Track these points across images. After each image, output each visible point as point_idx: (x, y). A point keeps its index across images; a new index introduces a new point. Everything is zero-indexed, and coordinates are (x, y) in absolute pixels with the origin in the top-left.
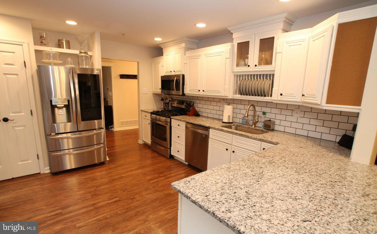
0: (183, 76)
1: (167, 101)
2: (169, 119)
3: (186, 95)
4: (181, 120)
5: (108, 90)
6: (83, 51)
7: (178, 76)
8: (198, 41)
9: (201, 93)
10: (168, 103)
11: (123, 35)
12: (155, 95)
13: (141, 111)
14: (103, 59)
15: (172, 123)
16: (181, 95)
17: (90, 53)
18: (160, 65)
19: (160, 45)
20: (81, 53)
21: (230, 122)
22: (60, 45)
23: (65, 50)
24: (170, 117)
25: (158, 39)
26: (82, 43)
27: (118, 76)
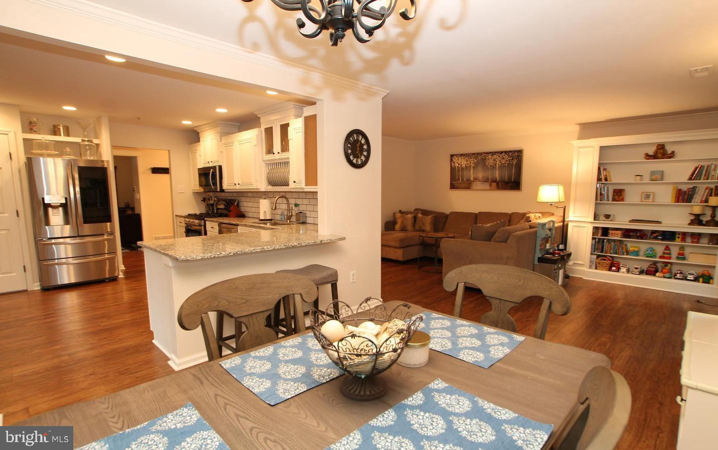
0: (220, 167)
1: (212, 202)
2: (203, 221)
3: (225, 191)
4: (214, 221)
5: (134, 191)
6: (86, 139)
7: (214, 168)
8: (239, 124)
9: (238, 187)
10: (212, 205)
11: (139, 118)
12: (196, 194)
13: (176, 216)
14: (114, 147)
15: (207, 226)
16: (219, 192)
17: (95, 141)
18: (198, 154)
19: (196, 129)
20: (83, 141)
21: (267, 219)
22: (55, 132)
23: (62, 138)
24: (203, 219)
25: (187, 123)
26: (85, 129)
27: (149, 169)
